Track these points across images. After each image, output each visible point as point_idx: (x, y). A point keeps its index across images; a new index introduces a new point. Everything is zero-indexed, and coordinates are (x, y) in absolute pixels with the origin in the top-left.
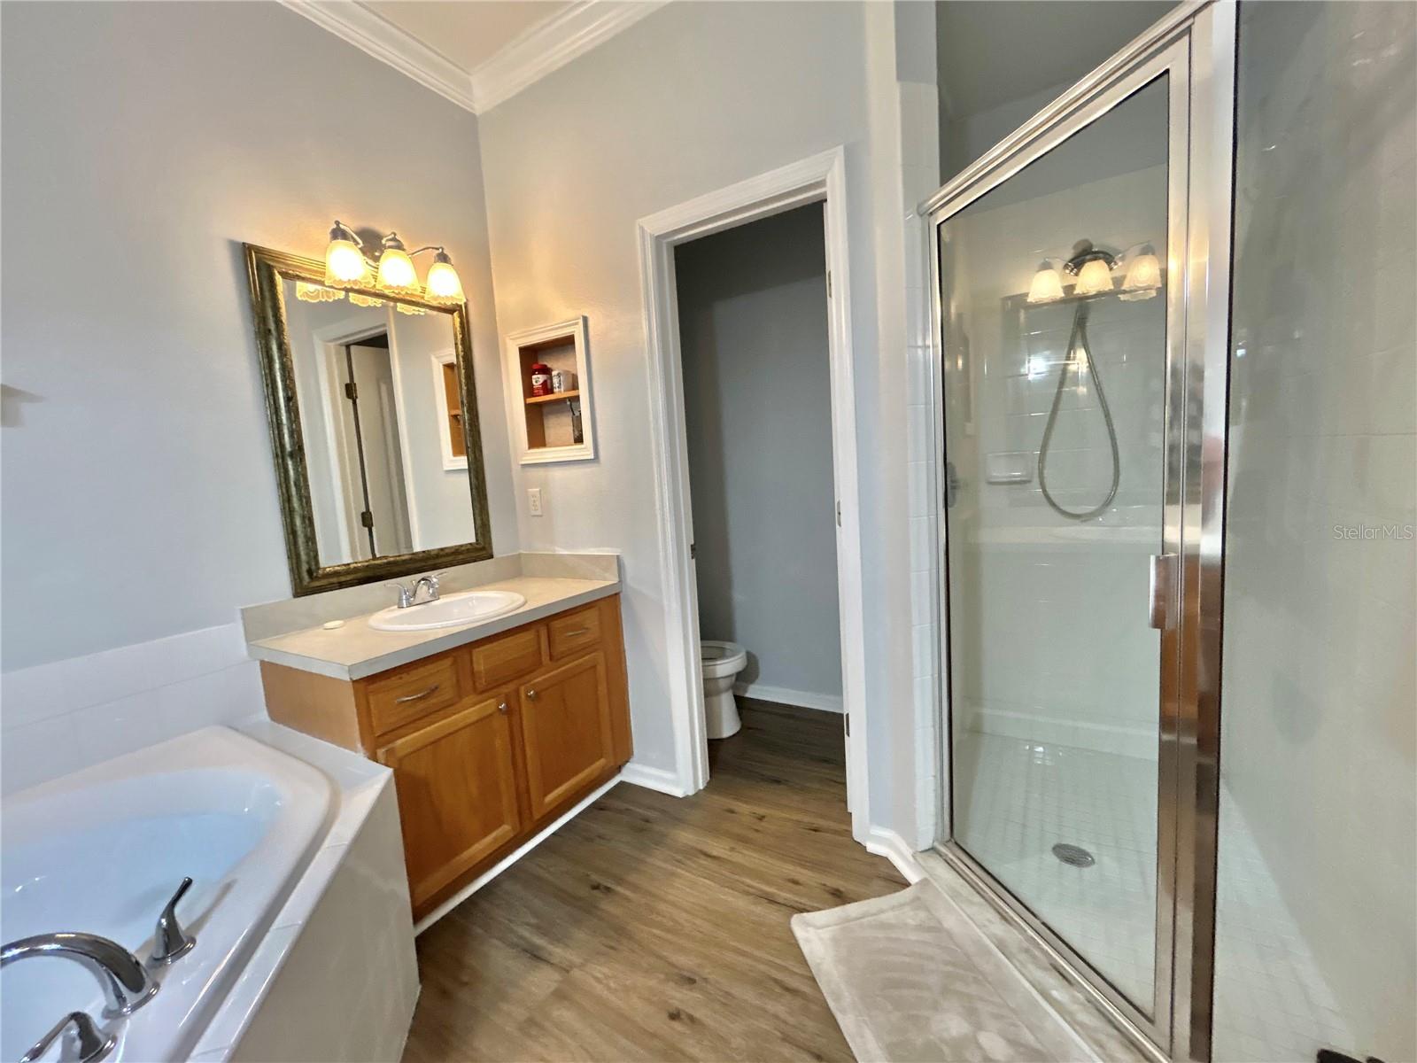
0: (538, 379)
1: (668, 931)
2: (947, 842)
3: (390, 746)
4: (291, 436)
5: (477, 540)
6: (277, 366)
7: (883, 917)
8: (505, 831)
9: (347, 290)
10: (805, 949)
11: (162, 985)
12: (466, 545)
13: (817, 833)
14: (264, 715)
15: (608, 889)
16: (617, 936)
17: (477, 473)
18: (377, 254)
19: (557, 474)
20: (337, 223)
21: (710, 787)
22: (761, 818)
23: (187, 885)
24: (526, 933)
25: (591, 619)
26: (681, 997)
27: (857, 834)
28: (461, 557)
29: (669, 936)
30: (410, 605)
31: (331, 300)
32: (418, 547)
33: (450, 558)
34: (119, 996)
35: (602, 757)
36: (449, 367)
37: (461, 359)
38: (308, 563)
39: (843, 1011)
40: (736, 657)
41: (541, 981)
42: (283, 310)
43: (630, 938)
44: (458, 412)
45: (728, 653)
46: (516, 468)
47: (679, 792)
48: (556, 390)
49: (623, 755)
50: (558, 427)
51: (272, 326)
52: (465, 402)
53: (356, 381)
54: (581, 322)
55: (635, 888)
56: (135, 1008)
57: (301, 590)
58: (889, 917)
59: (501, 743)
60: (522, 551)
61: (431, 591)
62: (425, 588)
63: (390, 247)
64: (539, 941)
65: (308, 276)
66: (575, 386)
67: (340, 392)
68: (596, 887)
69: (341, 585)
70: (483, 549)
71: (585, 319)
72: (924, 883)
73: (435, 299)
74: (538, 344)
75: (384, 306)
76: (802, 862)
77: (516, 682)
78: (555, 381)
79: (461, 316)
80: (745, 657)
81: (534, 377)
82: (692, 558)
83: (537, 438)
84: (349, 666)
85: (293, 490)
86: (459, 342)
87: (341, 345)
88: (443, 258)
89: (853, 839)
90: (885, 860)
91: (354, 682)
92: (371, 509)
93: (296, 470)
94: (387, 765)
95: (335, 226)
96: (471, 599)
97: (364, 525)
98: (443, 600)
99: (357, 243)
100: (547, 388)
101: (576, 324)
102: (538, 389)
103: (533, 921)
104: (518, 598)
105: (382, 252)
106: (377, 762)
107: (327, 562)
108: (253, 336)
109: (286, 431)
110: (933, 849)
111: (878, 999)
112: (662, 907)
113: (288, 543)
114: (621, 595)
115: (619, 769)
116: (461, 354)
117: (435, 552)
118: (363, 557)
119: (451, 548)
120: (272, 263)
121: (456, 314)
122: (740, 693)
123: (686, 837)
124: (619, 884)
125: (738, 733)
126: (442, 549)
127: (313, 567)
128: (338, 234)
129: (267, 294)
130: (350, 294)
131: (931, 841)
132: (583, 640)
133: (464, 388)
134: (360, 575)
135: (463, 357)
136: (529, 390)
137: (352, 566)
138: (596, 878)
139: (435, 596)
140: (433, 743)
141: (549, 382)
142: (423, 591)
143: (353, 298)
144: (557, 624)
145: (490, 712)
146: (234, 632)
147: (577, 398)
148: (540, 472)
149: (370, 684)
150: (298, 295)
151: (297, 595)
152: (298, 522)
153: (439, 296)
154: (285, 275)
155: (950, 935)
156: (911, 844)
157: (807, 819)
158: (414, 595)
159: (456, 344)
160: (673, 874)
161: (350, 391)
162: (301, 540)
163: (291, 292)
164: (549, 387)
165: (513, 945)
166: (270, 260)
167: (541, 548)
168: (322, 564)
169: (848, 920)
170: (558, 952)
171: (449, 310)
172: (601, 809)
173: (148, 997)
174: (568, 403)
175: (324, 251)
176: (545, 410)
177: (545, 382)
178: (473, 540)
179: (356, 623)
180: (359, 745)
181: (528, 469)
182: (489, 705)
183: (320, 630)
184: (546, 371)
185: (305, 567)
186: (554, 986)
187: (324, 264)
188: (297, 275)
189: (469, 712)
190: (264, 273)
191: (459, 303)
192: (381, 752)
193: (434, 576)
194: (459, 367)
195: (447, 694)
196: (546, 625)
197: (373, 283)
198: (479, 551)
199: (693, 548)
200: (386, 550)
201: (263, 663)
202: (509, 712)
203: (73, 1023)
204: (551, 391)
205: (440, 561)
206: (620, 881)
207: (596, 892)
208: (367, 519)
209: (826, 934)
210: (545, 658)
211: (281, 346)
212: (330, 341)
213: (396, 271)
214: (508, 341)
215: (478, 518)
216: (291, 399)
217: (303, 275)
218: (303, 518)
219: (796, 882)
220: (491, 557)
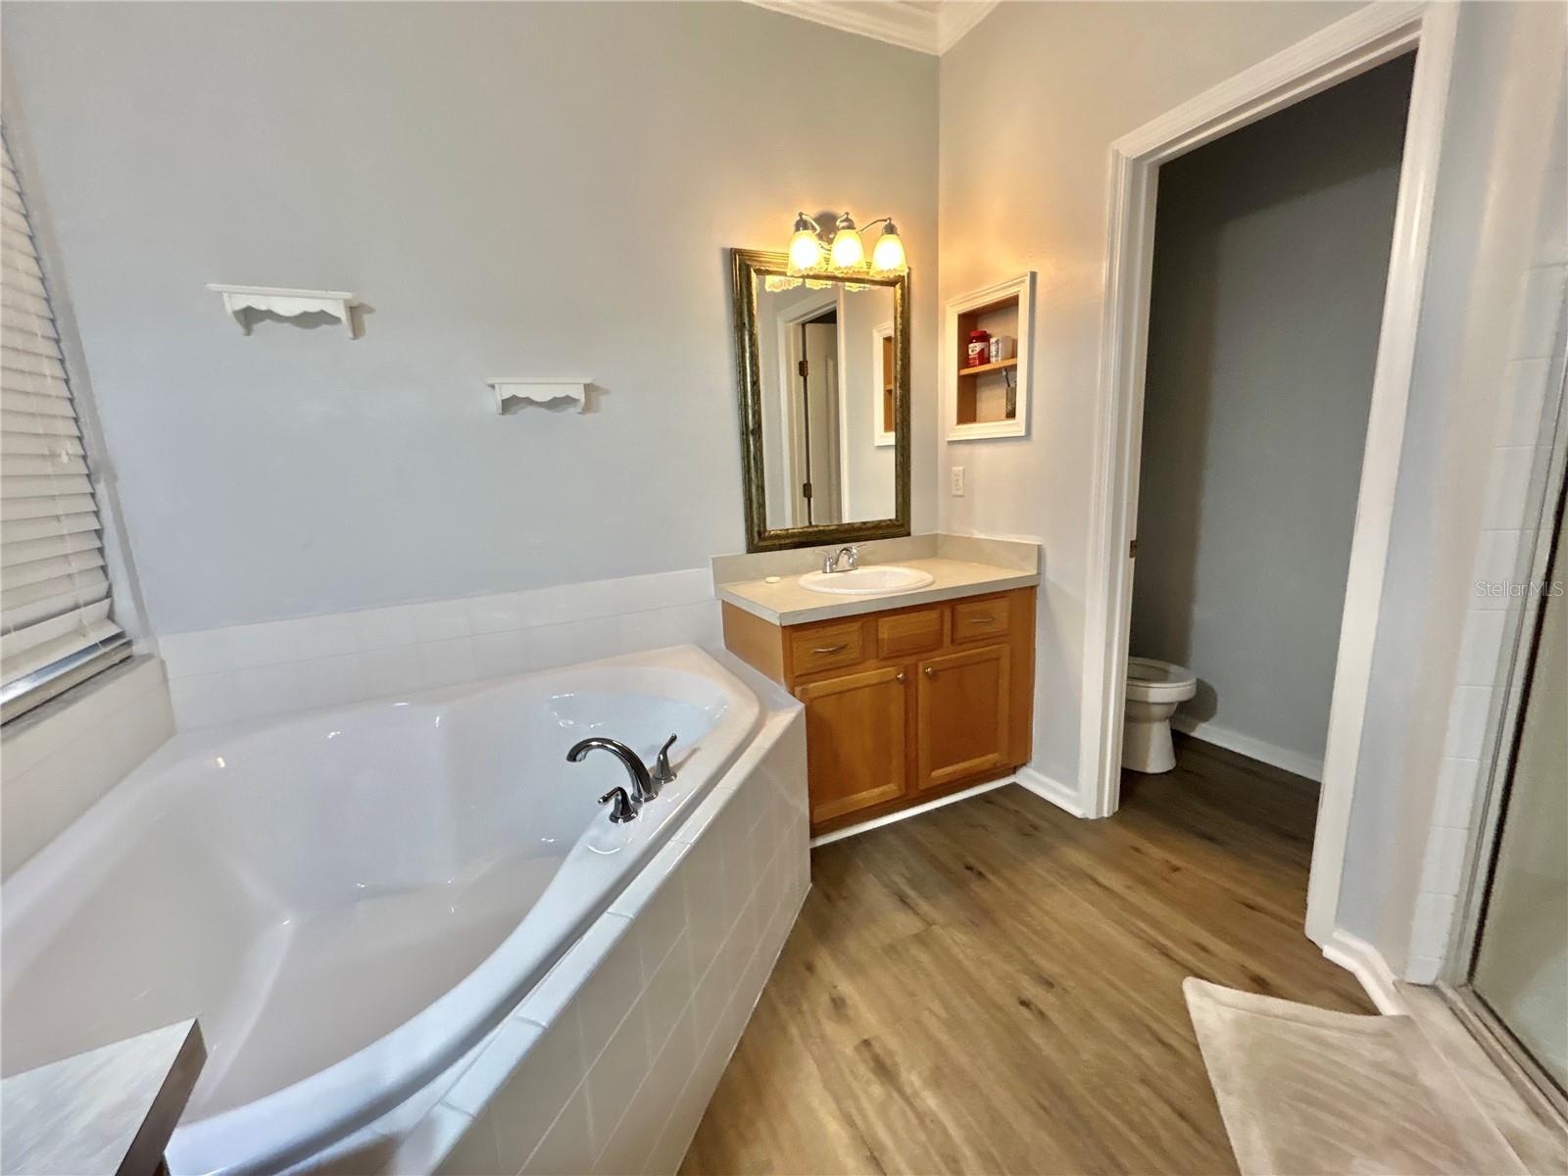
0: (975, 348)
1: (1036, 933)
2: (1460, 986)
3: (805, 687)
4: (754, 416)
5: (897, 516)
6: (747, 355)
7: (1324, 1032)
8: (890, 789)
9: (803, 277)
10: (1194, 1015)
11: (659, 793)
12: (885, 521)
13: (1254, 912)
14: (722, 644)
15: (980, 875)
16: (981, 917)
17: (903, 450)
18: (831, 236)
19: (984, 451)
20: (801, 214)
21: (1116, 818)
22: (1176, 869)
23: (673, 739)
24: (897, 879)
25: (1000, 608)
26: (1033, 991)
27: (1313, 929)
28: (881, 532)
29: (1035, 938)
30: (832, 571)
31: (791, 288)
32: (846, 519)
33: (870, 532)
34: (639, 791)
35: (996, 752)
36: (888, 340)
37: (899, 333)
38: (759, 526)
39: (1228, 1093)
40: (1181, 684)
41: (904, 923)
42: (755, 304)
43: (995, 923)
44: (892, 387)
45: (1172, 677)
46: (942, 446)
47: (1078, 812)
48: (993, 360)
49: (1019, 757)
50: (991, 400)
51: (746, 321)
52: (899, 377)
53: (808, 358)
54: (1028, 279)
55: (1011, 884)
56: (647, 800)
57: (753, 548)
58: (1332, 1036)
59: (896, 710)
60: (939, 532)
61: (851, 561)
62: (846, 557)
63: (844, 228)
64: (912, 893)
65: (775, 269)
66: (1014, 355)
67: (795, 370)
68: (969, 868)
69: (781, 547)
70: (902, 526)
71: (1033, 275)
72: (1405, 1021)
73: (879, 273)
74: (978, 309)
75: (834, 286)
76: (1221, 933)
77: (915, 657)
78: (993, 349)
79: (902, 288)
80: (1195, 686)
81: (971, 345)
82: (1131, 556)
83: (967, 412)
84: (781, 614)
85: (752, 462)
86: (898, 316)
87: (798, 324)
88: (890, 229)
89: (1304, 934)
90: (1351, 977)
91: (784, 628)
92: (811, 482)
93: (755, 445)
94: (801, 701)
95: (798, 218)
96: (885, 573)
97: (805, 495)
98: (861, 571)
99: (814, 229)
100: (984, 358)
101: (1023, 282)
102: (974, 359)
103: (907, 874)
104: (928, 577)
105: (836, 234)
106: (794, 696)
107: (773, 526)
108: (733, 328)
109: (750, 411)
110: (1433, 988)
111: (1281, 1104)
112: (1033, 909)
113: (746, 508)
114: (1038, 589)
115: (1014, 770)
116: (899, 327)
117: (858, 525)
118: (801, 524)
119: (873, 522)
120: (749, 263)
121: (898, 286)
122: (1183, 729)
123: (1077, 857)
124: (993, 874)
125: (1170, 771)
126: (864, 523)
127: (762, 529)
128: (802, 224)
129: (745, 292)
130: (807, 280)
131: (1434, 977)
132: (990, 629)
133: (899, 362)
134: (796, 540)
135: (901, 331)
136: (964, 361)
137: (790, 531)
138: (971, 861)
139: (854, 566)
140: (838, 693)
141: (986, 350)
142: (844, 559)
143: (810, 284)
144: (962, 609)
145: (888, 679)
146: (708, 573)
147: (1014, 367)
148: (965, 450)
149: (797, 631)
150: (768, 289)
151: (749, 551)
152: (754, 490)
153: (882, 271)
154: (759, 272)
155: (1428, 1093)
156: (1398, 969)
157: (1244, 892)
158: (836, 563)
159: (895, 318)
160: (1051, 885)
161: (803, 368)
162: (755, 506)
163: (762, 284)
164: (986, 355)
165: (886, 886)
166: (749, 260)
167: (959, 531)
168: (769, 527)
169: (1266, 1013)
170: (924, 907)
171: (891, 283)
172: (988, 802)
173: (652, 798)
174: (1004, 373)
175: (788, 243)
176: (979, 381)
177: (982, 350)
178: (893, 517)
179: (789, 580)
180: (783, 680)
181: (955, 446)
182: (890, 672)
183: (763, 583)
184: (984, 338)
185: (756, 529)
186: (917, 931)
187: (786, 256)
188: (767, 270)
189: (870, 674)
190: (744, 273)
191: (902, 274)
192: (798, 689)
193: (854, 547)
194: (896, 341)
195: (853, 654)
196: (952, 607)
197: (825, 267)
198: (897, 527)
199: (1133, 545)
200: (820, 521)
201: (723, 601)
202: (905, 682)
203: (619, 792)
204: (988, 361)
205: (861, 533)
206: (995, 872)
207: (968, 872)
208: (807, 490)
209: (1228, 1015)
210: (947, 640)
211: (751, 335)
212: (791, 321)
213: (847, 252)
214: (948, 306)
215: (900, 495)
216: (755, 383)
217: (771, 269)
218: (758, 487)
219: (1204, 949)
220: (909, 534)
